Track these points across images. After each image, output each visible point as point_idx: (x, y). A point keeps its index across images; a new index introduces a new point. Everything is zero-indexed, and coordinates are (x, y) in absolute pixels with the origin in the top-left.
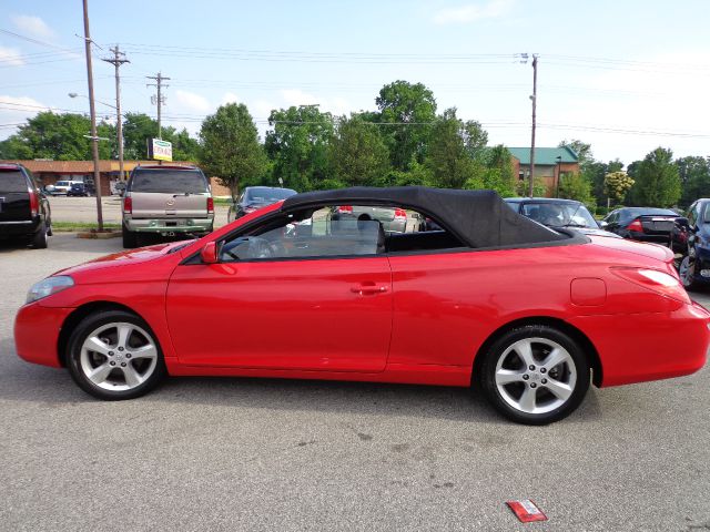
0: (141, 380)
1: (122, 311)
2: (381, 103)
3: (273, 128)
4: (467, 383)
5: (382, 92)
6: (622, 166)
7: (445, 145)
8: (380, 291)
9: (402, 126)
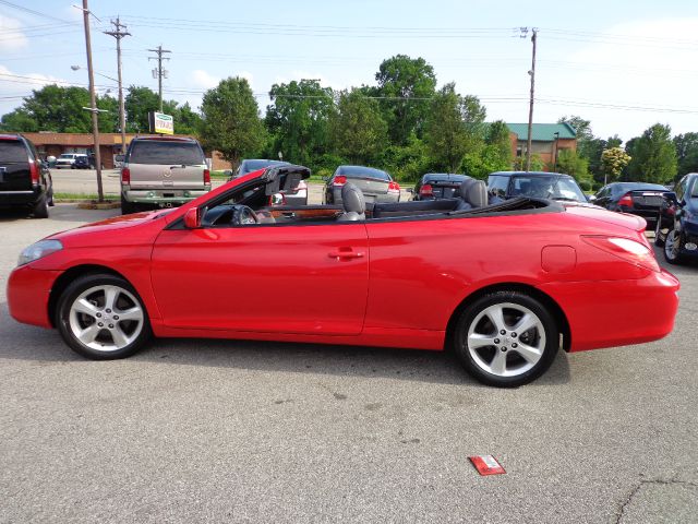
0: (128, 341)
1: (110, 274)
2: (381, 78)
3: (273, 103)
4: (440, 345)
5: (383, 67)
6: (620, 142)
7: (443, 120)
8: (357, 257)
9: (402, 101)
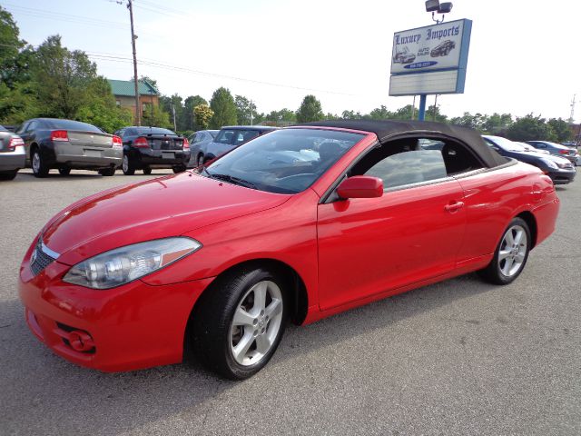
0: (271, 342)
6: (181, 99)
